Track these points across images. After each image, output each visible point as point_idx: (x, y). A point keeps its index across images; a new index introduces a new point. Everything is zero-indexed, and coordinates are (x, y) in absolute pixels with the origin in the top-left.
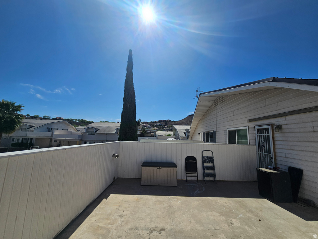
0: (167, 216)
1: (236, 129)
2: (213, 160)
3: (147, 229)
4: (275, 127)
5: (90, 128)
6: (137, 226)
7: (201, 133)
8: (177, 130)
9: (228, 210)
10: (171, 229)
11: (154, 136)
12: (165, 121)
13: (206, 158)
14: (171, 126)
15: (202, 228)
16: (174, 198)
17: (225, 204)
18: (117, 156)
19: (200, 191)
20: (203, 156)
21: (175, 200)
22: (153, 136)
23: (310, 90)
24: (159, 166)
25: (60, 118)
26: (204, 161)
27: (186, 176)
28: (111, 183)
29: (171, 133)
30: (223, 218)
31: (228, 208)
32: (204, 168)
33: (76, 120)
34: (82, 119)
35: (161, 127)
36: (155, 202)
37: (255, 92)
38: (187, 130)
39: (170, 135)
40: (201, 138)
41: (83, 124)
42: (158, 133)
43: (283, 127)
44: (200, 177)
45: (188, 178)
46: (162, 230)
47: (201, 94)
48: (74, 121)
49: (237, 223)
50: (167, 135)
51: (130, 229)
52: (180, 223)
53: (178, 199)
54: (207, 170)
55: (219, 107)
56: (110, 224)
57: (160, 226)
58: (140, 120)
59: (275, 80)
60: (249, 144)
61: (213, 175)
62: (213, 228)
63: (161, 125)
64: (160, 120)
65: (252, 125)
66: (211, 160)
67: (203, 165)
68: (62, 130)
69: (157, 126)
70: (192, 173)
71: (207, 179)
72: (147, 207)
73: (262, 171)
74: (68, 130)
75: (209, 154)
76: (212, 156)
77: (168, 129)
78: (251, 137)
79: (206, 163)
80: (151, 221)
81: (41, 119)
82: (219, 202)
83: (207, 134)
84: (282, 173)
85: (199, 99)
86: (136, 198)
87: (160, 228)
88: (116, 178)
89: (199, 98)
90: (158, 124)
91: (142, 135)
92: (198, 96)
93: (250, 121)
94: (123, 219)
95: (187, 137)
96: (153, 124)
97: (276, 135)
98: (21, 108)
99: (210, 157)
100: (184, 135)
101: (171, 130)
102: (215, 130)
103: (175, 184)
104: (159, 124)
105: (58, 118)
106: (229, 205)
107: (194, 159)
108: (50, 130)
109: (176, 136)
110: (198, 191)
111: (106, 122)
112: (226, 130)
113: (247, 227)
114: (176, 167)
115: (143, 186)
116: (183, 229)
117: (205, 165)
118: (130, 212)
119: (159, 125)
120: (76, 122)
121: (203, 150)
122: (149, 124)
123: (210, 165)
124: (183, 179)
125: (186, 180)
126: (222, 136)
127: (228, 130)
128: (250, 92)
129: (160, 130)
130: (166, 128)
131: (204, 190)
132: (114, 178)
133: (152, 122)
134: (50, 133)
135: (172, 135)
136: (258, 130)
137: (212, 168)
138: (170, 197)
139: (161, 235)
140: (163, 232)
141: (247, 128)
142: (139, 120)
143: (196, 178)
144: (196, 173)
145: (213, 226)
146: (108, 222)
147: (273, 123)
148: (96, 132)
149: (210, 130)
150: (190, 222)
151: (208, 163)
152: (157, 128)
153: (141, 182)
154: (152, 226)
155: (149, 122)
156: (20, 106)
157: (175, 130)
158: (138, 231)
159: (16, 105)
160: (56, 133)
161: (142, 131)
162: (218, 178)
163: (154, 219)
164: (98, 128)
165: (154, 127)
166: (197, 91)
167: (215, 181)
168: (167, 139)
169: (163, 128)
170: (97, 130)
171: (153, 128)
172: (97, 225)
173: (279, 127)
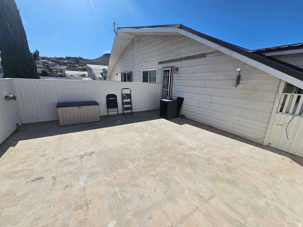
0: (95, 143)
1: (149, 70)
2: (131, 96)
3: (78, 157)
4: (175, 69)
6: (66, 157)
7: (118, 74)
8: (93, 70)
9: (141, 129)
10: (100, 151)
11: (64, 76)
12: (75, 58)
13: (125, 95)
14: (84, 66)
15: (125, 143)
16: (99, 130)
17: (139, 126)
18: (14, 98)
19: (120, 121)
20: (123, 93)
21: (100, 131)
22: (61, 76)
23: (199, 41)
24: (80, 106)
26: (123, 98)
27: (108, 112)
28: (15, 130)
29: (86, 73)
30: (138, 134)
31: (141, 128)
32: (123, 103)
35: (70, 66)
36: (81, 137)
37: (166, 36)
38: (104, 70)
39: (84, 76)
40: (119, 78)
42: (68, 72)
43: (179, 69)
44: (120, 111)
45: (109, 113)
46: (92, 153)
47: (118, 28)
49: (146, 135)
50: (81, 75)
51: (59, 162)
52: (107, 145)
53: (102, 130)
54: (126, 105)
55: (136, 47)
56: (30, 165)
57: (90, 151)
58: (37, 51)
59: (181, 27)
60: (157, 82)
61: (131, 108)
62: (132, 141)
63: (71, 63)
64: (68, 56)
65: (161, 66)
66: (129, 96)
67: (123, 101)
69: (64, 64)
70: (113, 109)
71: (126, 112)
72: (72, 142)
73: (163, 101)
75: (128, 92)
76: (130, 93)
77: (81, 69)
78: (159, 77)
79: (125, 99)
80: (80, 151)
82: (135, 125)
83: (125, 74)
84: (174, 101)
85: (117, 34)
86: (58, 138)
87: (90, 153)
88: (20, 125)
89: (117, 32)
90: (66, 61)
91: (44, 74)
92: (116, 30)
93: (160, 63)
94: (47, 157)
95: (104, 78)
96: (58, 61)
97: (175, 75)
99: (128, 94)
100: (101, 76)
101: (85, 70)
102: (132, 70)
103: (99, 119)
104: (68, 61)
106: (142, 126)
107: (114, 96)
109: (92, 76)
110: (119, 122)
112: (141, 71)
113: (152, 136)
114: (98, 104)
115: (62, 127)
116: (110, 148)
117: (125, 101)
118: (54, 150)
119: (68, 63)
121: (123, 88)
122: (52, 61)
123: (129, 100)
124: (105, 114)
125: (108, 116)
126: (138, 76)
127: (143, 70)
128: (163, 36)
129: (69, 69)
130: (78, 67)
131: (124, 120)
132: (17, 125)
133: (56, 58)
135: (87, 75)
136: (164, 71)
137: (130, 103)
138: (95, 130)
139: (92, 156)
140: (93, 155)
141: (157, 69)
142: (35, 52)
143: (116, 113)
144: (117, 108)
145: (132, 140)
146: (27, 164)
147: (174, 66)
149: (127, 70)
150: (116, 142)
151: (126, 99)
152: (65, 67)
153: (59, 123)
154: (82, 153)
155: (51, 58)
157: (90, 70)
158: (69, 161)
161: (43, 69)
162: (134, 110)
163: (82, 149)
165: (60, 65)
166: (114, 24)
167: (132, 113)
168: (82, 79)
169: (73, 67)
171: (60, 67)
172: (13, 170)
173: (177, 69)
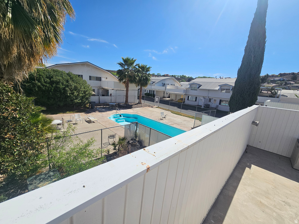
5: (194, 84)
12: (293, 74)
25: (167, 76)
33: (178, 76)
34: (183, 75)
35: (282, 83)
41: (183, 80)
48: (177, 77)
63: (283, 80)
64: (283, 73)
68: (171, 85)
69: (274, 82)
74: (175, 85)
77: (297, 86)
81: (156, 76)
98: (150, 69)
104: (280, 78)
105: (166, 75)
108: (164, 85)
111: (204, 77)
120: (178, 78)
134: (164, 87)
148: (198, 88)
152: (275, 85)
156: (149, 68)
159: (147, 67)
160: (168, 87)
164: (201, 84)
169: (285, 85)
170: (200, 86)
